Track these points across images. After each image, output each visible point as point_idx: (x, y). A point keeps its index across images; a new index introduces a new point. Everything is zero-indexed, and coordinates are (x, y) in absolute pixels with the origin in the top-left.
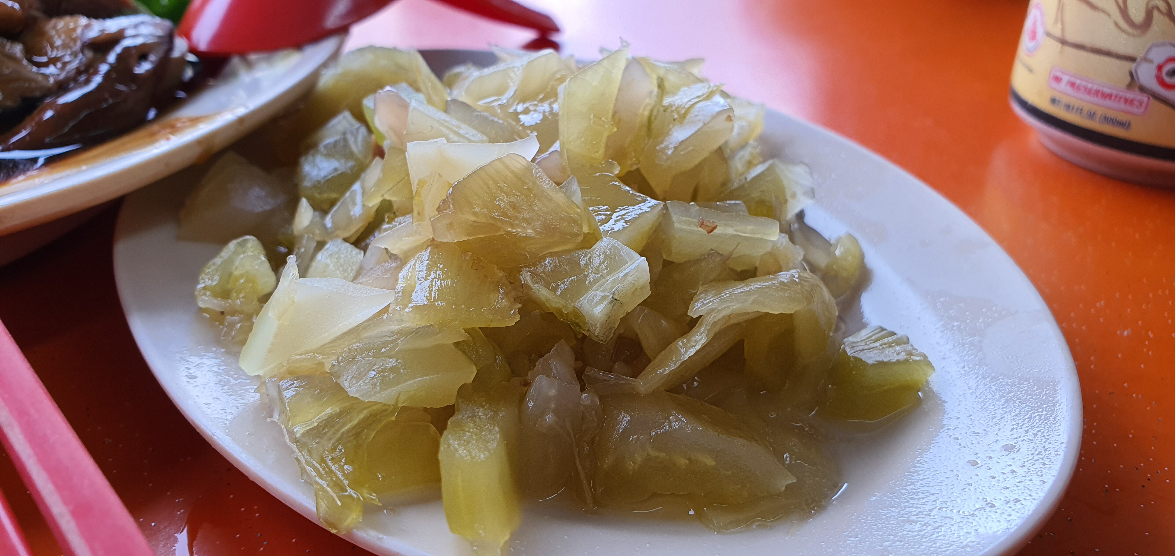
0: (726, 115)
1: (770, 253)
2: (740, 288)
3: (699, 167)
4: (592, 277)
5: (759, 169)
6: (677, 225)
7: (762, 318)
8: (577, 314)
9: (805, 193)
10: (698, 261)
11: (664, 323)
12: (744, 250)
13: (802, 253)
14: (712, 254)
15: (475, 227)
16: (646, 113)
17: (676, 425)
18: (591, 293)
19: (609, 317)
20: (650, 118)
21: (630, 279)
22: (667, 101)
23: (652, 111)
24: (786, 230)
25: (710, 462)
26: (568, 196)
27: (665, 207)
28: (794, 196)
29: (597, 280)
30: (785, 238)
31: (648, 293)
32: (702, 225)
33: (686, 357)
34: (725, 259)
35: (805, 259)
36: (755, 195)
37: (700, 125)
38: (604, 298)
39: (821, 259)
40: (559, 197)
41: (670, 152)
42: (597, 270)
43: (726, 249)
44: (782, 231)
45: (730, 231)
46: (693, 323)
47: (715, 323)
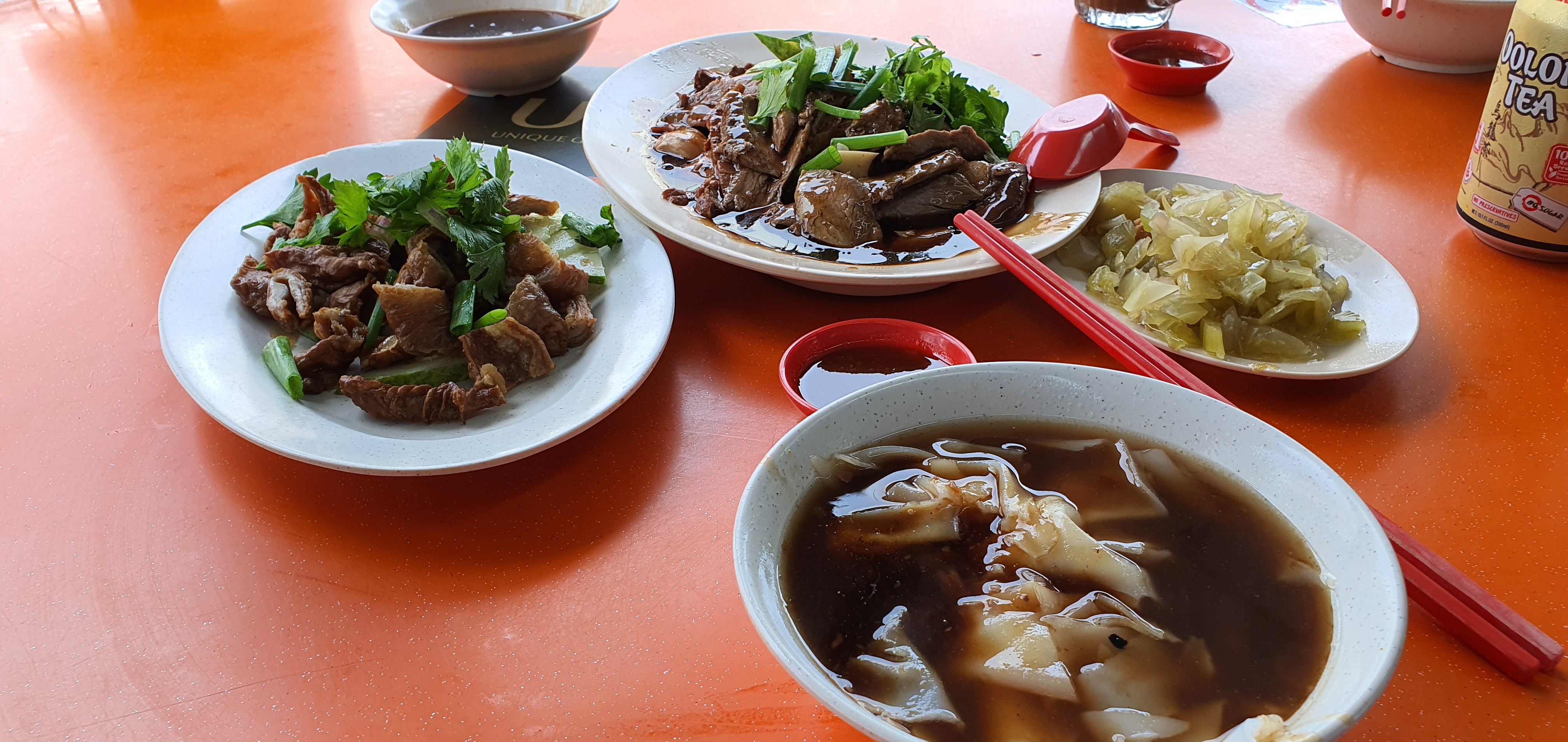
0: (1294, 228)
1: (1308, 281)
2: (1297, 291)
3: (1280, 247)
4: (1245, 285)
5: (1305, 248)
6: (1275, 269)
7: (1304, 302)
8: (1240, 297)
9: (1324, 259)
10: (1282, 281)
11: (1267, 303)
12: (1299, 279)
13: (1320, 281)
14: (1287, 279)
15: (1204, 266)
16: (1261, 224)
17: (1273, 331)
18: (1245, 290)
19: (1251, 298)
20: (1262, 226)
21: (1259, 286)
22: (1269, 219)
23: (1263, 223)
24: (1315, 273)
25: (1284, 343)
26: (1236, 256)
27: (1271, 262)
28: (1319, 259)
29: (1247, 286)
30: (1314, 276)
31: (1264, 291)
32: (1284, 269)
33: (1277, 312)
34: (1292, 281)
35: (1321, 283)
36: (1303, 258)
37: (1283, 231)
38: (1250, 292)
39: (1329, 286)
40: (1233, 257)
41: (1271, 241)
42: (1247, 283)
43: (1292, 278)
44: (1313, 273)
45: (1294, 272)
46: (1280, 302)
47: (1287, 302)
